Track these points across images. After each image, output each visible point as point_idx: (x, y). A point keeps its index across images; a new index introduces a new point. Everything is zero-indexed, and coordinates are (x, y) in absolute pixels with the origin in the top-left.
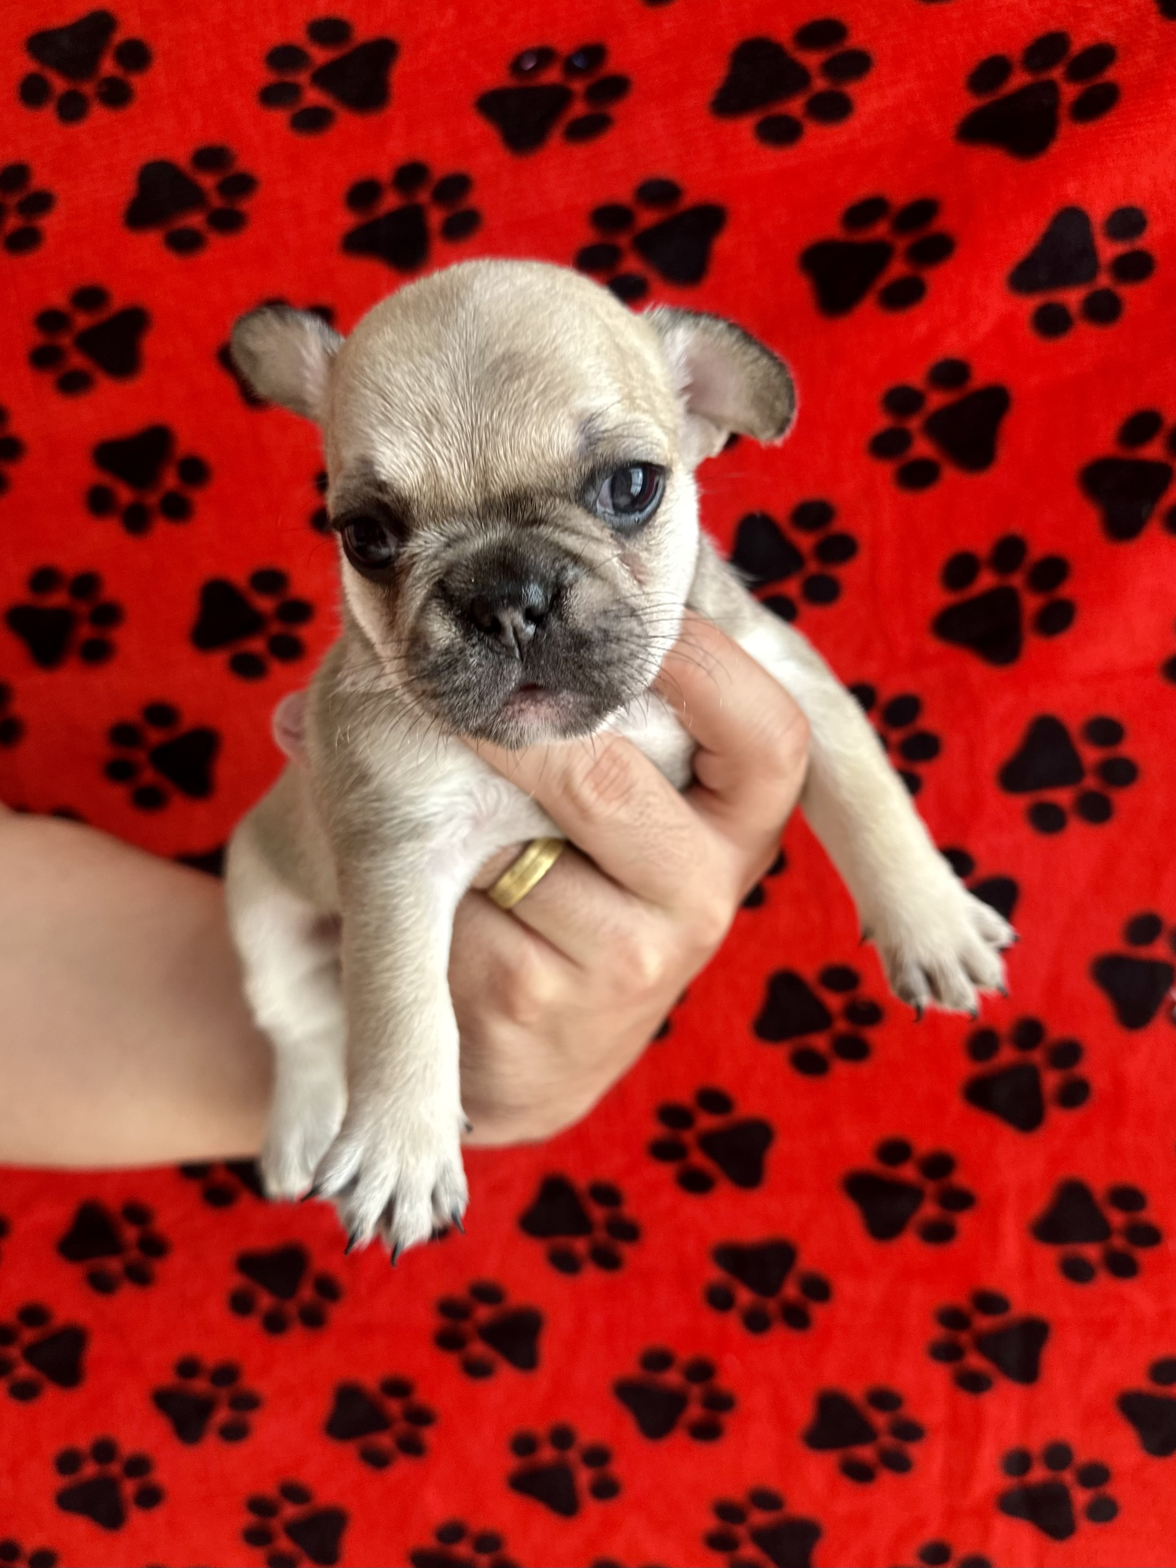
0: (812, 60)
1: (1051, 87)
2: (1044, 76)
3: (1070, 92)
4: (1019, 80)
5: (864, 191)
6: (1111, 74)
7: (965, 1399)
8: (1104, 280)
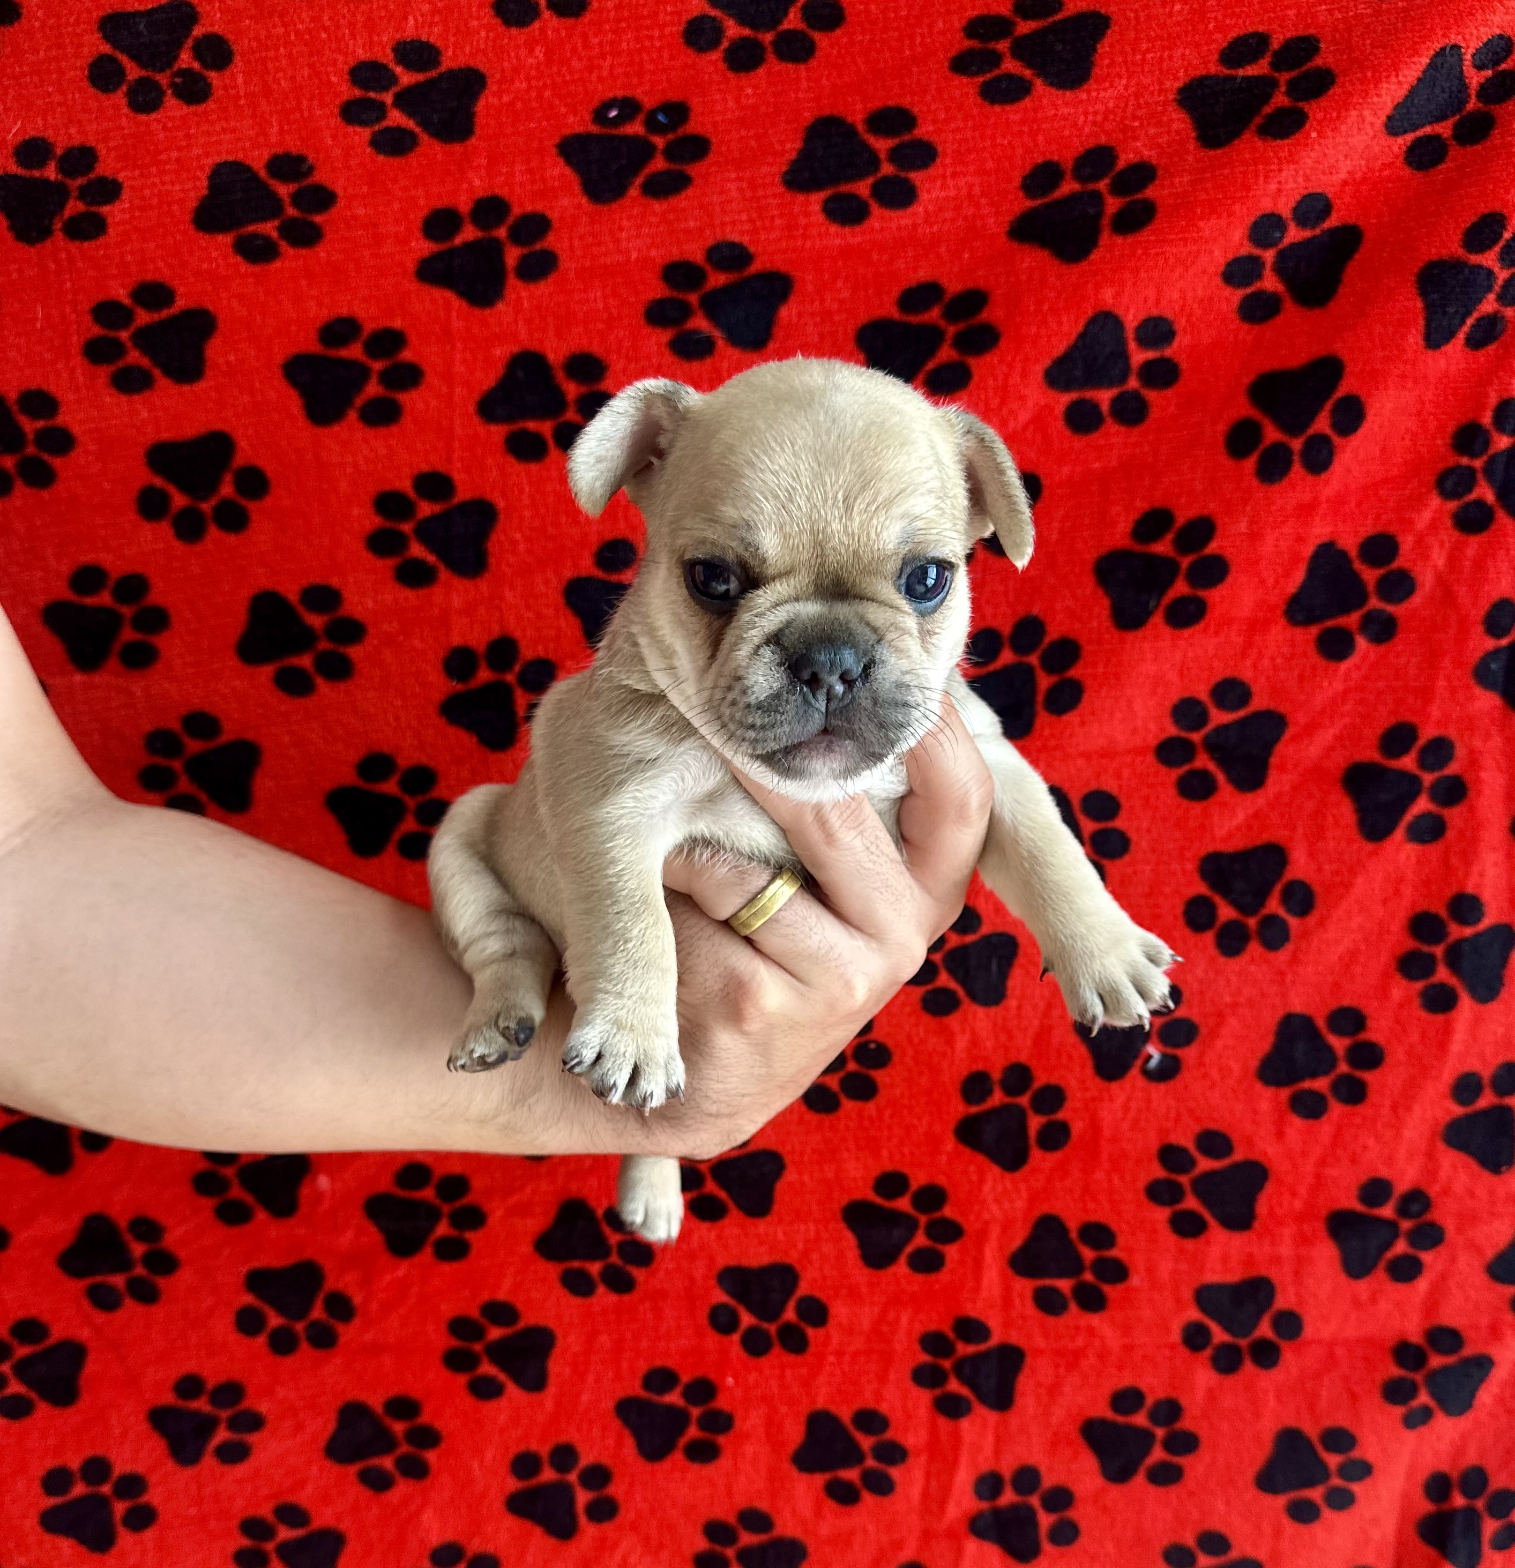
0: (882, 145)
1: (1097, 197)
2: (1091, 186)
3: (1113, 204)
4: (1068, 187)
5: (923, 274)
6: (1150, 192)
7: (943, 1423)
8: (1133, 383)
